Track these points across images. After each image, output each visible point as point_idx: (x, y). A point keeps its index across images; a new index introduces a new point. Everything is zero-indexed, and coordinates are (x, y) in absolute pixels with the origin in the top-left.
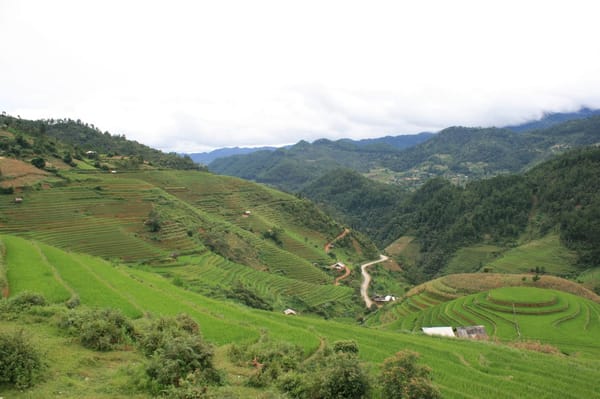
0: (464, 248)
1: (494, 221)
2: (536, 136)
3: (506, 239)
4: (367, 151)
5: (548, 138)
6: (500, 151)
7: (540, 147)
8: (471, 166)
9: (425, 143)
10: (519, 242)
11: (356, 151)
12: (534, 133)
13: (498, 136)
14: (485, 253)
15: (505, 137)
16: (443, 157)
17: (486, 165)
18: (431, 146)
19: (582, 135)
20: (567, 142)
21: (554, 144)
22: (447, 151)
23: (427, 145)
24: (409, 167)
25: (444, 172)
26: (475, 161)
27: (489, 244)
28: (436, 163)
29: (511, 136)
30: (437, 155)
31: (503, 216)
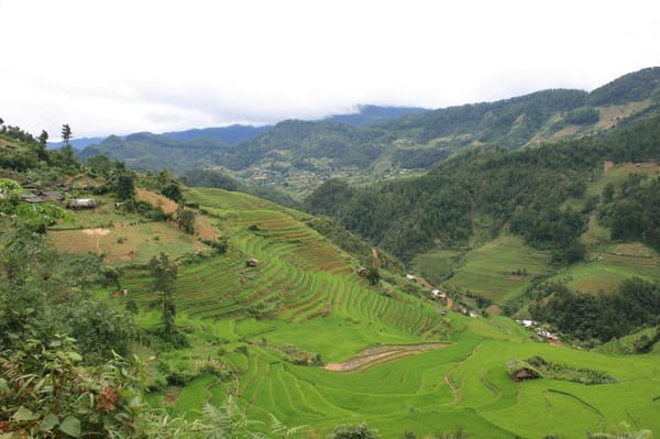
0: (420, 256)
1: (441, 225)
2: (376, 130)
3: (458, 243)
4: (193, 147)
5: (388, 133)
6: (343, 146)
7: (383, 142)
8: (316, 163)
9: (259, 138)
10: (471, 244)
11: (179, 147)
12: (373, 127)
13: (337, 130)
14: (444, 259)
15: (345, 130)
16: (282, 153)
17: (331, 161)
18: (267, 140)
19: (422, 130)
20: (409, 136)
21: (395, 139)
22: (286, 146)
23: (263, 139)
24: (247, 165)
25: (287, 169)
26: (318, 157)
27: (443, 249)
28: (277, 159)
29: (350, 130)
30: (276, 151)
31: (449, 219)
